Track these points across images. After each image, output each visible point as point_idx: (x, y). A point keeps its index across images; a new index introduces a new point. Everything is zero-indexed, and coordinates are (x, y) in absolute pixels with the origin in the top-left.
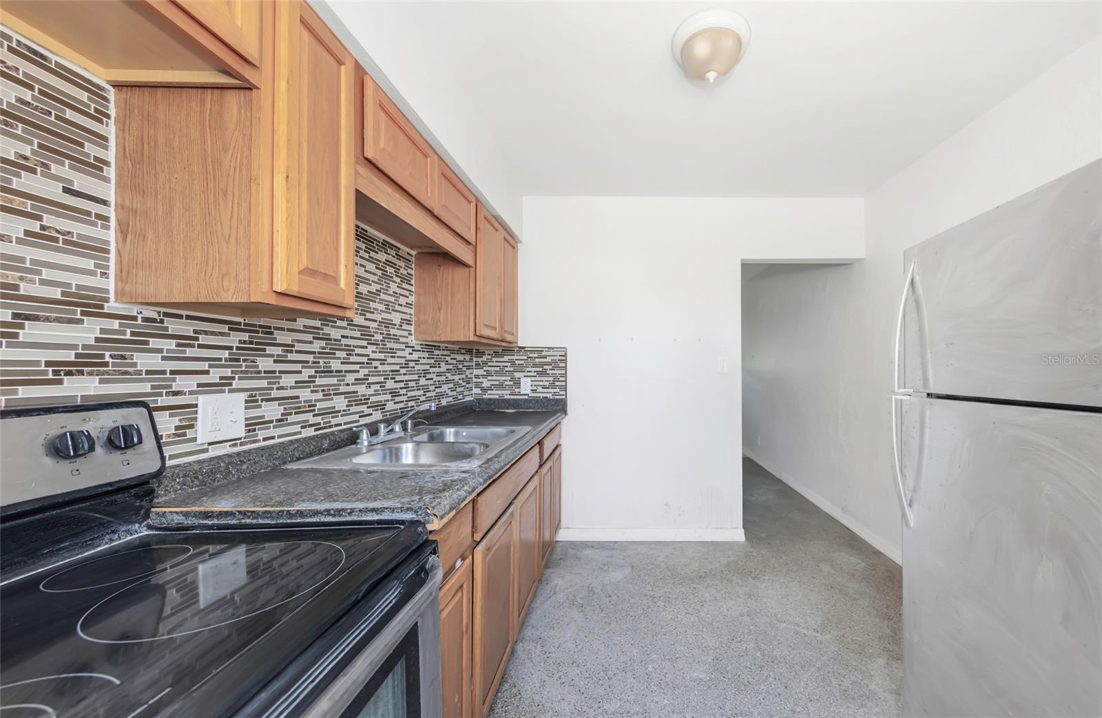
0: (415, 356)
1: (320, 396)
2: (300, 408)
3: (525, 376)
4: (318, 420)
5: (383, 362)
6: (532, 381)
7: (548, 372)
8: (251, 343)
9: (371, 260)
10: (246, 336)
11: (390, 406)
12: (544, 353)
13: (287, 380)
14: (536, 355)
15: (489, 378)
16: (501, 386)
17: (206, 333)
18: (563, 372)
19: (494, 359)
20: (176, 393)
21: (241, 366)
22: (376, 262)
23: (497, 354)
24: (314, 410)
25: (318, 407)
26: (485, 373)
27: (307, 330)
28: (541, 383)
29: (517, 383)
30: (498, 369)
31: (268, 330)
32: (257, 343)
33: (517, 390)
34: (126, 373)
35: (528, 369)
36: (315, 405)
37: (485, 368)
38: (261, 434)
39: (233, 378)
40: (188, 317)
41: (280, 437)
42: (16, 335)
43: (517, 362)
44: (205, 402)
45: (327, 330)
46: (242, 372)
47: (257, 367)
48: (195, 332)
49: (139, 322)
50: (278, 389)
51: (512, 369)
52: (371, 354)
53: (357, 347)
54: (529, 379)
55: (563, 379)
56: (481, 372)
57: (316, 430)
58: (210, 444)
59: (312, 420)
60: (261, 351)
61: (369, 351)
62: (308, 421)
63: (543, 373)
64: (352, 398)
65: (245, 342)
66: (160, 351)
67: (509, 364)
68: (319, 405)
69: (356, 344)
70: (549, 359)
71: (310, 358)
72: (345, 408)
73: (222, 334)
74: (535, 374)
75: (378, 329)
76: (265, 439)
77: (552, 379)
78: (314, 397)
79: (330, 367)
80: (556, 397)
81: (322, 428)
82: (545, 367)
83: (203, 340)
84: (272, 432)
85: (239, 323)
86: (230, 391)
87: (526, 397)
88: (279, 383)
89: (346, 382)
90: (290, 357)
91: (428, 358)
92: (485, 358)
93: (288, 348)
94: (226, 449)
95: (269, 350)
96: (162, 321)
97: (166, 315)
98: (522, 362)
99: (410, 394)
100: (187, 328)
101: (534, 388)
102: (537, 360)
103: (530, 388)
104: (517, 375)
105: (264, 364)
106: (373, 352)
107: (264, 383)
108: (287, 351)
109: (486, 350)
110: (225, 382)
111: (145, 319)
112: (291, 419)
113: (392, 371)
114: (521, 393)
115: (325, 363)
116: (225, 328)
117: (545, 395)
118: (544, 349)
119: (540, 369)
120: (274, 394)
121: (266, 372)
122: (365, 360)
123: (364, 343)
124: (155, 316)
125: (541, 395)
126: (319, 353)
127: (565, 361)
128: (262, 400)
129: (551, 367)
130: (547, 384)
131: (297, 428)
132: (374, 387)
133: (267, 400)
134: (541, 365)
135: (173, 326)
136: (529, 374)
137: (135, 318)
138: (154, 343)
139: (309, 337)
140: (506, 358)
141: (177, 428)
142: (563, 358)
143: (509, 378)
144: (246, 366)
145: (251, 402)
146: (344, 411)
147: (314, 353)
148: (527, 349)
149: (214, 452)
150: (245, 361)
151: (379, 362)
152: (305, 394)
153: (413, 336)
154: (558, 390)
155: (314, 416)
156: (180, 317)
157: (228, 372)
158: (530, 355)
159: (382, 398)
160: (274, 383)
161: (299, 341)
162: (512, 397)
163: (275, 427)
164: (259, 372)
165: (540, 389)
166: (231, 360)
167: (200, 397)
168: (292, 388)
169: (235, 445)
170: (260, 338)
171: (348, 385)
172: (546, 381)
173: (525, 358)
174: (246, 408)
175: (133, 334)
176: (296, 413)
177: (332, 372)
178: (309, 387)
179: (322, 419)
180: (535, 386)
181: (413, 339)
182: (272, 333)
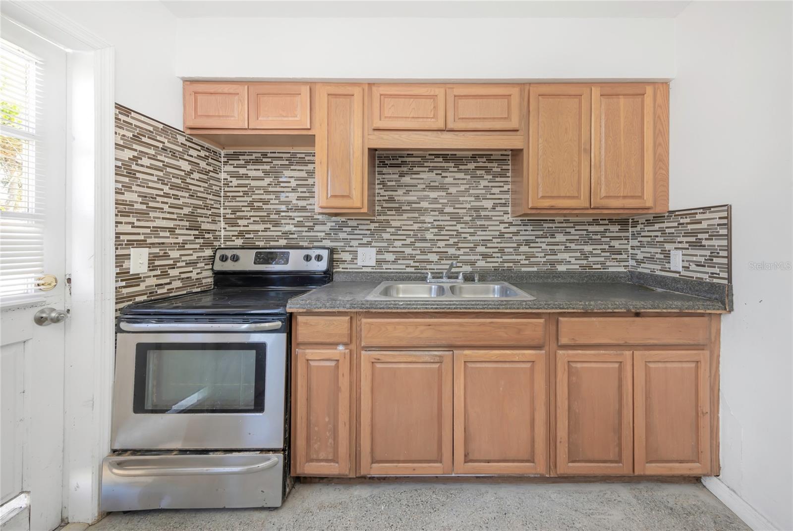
0: (513, 229)
1: (418, 252)
2: (405, 257)
3: (675, 248)
4: (417, 264)
5: (472, 234)
6: (683, 255)
7: (704, 242)
8: (379, 227)
9: (460, 171)
10: (377, 225)
11: (481, 264)
12: (698, 217)
13: (397, 243)
14: (688, 220)
15: (642, 249)
16: (651, 259)
17: (361, 224)
18: (725, 243)
19: (646, 229)
20: (351, 247)
21: (375, 237)
22: (466, 172)
23: (649, 223)
24: (414, 259)
25: (417, 258)
26: (639, 244)
27: (409, 219)
28: (695, 259)
29: (667, 256)
30: (649, 239)
31: (388, 221)
32: (382, 227)
33: (667, 265)
34: (337, 239)
35: (679, 239)
36: (415, 257)
37: (640, 239)
38: (385, 266)
39: (372, 242)
40: (355, 219)
41: (393, 269)
42: (313, 229)
43: (668, 231)
44: (361, 250)
45: (422, 218)
46: (375, 239)
47: (383, 237)
48: (358, 224)
49: (340, 223)
50: (392, 247)
51: (662, 239)
52: (460, 229)
53: (447, 225)
54: (680, 252)
55: (725, 254)
56: (635, 243)
57: (415, 269)
58: (363, 266)
59: (412, 264)
60: (385, 231)
61: (458, 227)
62: (410, 264)
63: (697, 245)
64: (443, 255)
65: (377, 227)
66: (346, 232)
67: (659, 234)
68: (418, 257)
69: (446, 224)
70: (704, 225)
71: (412, 233)
72: (437, 261)
73: (367, 224)
74: (687, 246)
75: (467, 213)
76: (386, 269)
77: (708, 253)
78: (414, 252)
79: (426, 237)
80: (715, 281)
81: (419, 269)
82: (700, 236)
83: (360, 227)
84: (389, 266)
85: (374, 220)
86: (371, 247)
87: (677, 275)
88: (393, 244)
89: (438, 246)
90: (399, 232)
91: (532, 230)
92: (638, 229)
93: (398, 228)
94: (369, 270)
95: (388, 230)
96: (347, 222)
97: (348, 219)
98: (672, 230)
99: (504, 257)
100: (354, 223)
101: (686, 264)
102: (690, 227)
103: (681, 264)
104: (668, 246)
105: (386, 236)
106: (461, 228)
107: (386, 244)
108: (398, 230)
109: (639, 218)
110: (368, 244)
111: (342, 222)
112: (399, 262)
113: (482, 240)
114: (672, 269)
115: (421, 235)
116: (368, 222)
117: (699, 275)
118: (698, 211)
119: (693, 239)
120: (391, 249)
121: (386, 239)
122: (455, 233)
123: (455, 223)
124: (345, 220)
125: (695, 275)
126: (417, 230)
127: (729, 226)
128: (384, 252)
129: (706, 236)
130: (702, 259)
131: (404, 267)
132: (462, 251)
133: (387, 252)
134: (693, 233)
135: (350, 223)
136: (680, 246)
137: (339, 222)
138: (344, 229)
139: (411, 223)
140: (657, 226)
141: (352, 259)
142: (725, 221)
143: (659, 251)
144: (378, 237)
145: (379, 252)
146: (436, 262)
147: (414, 230)
148: (677, 213)
149: (364, 270)
150: (376, 235)
151: (468, 234)
152: (408, 251)
153: (510, 215)
154: (717, 270)
155: (414, 262)
156: (352, 219)
157: (370, 239)
158: (682, 221)
159: (473, 258)
160: (391, 245)
161: (404, 225)
162: (663, 274)
163: (391, 264)
164: (384, 240)
165: (693, 267)
166: (371, 234)
167: (359, 248)
168: (400, 247)
169: (373, 269)
170: (384, 225)
171: (439, 247)
172: (700, 255)
173: (676, 224)
174: (377, 254)
175: (339, 227)
176: (402, 259)
177: (427, 240)
178: (412, 247)
179: (420, 264)
180: (687, 261)
181: (510, 217)
182: (389, 222)
